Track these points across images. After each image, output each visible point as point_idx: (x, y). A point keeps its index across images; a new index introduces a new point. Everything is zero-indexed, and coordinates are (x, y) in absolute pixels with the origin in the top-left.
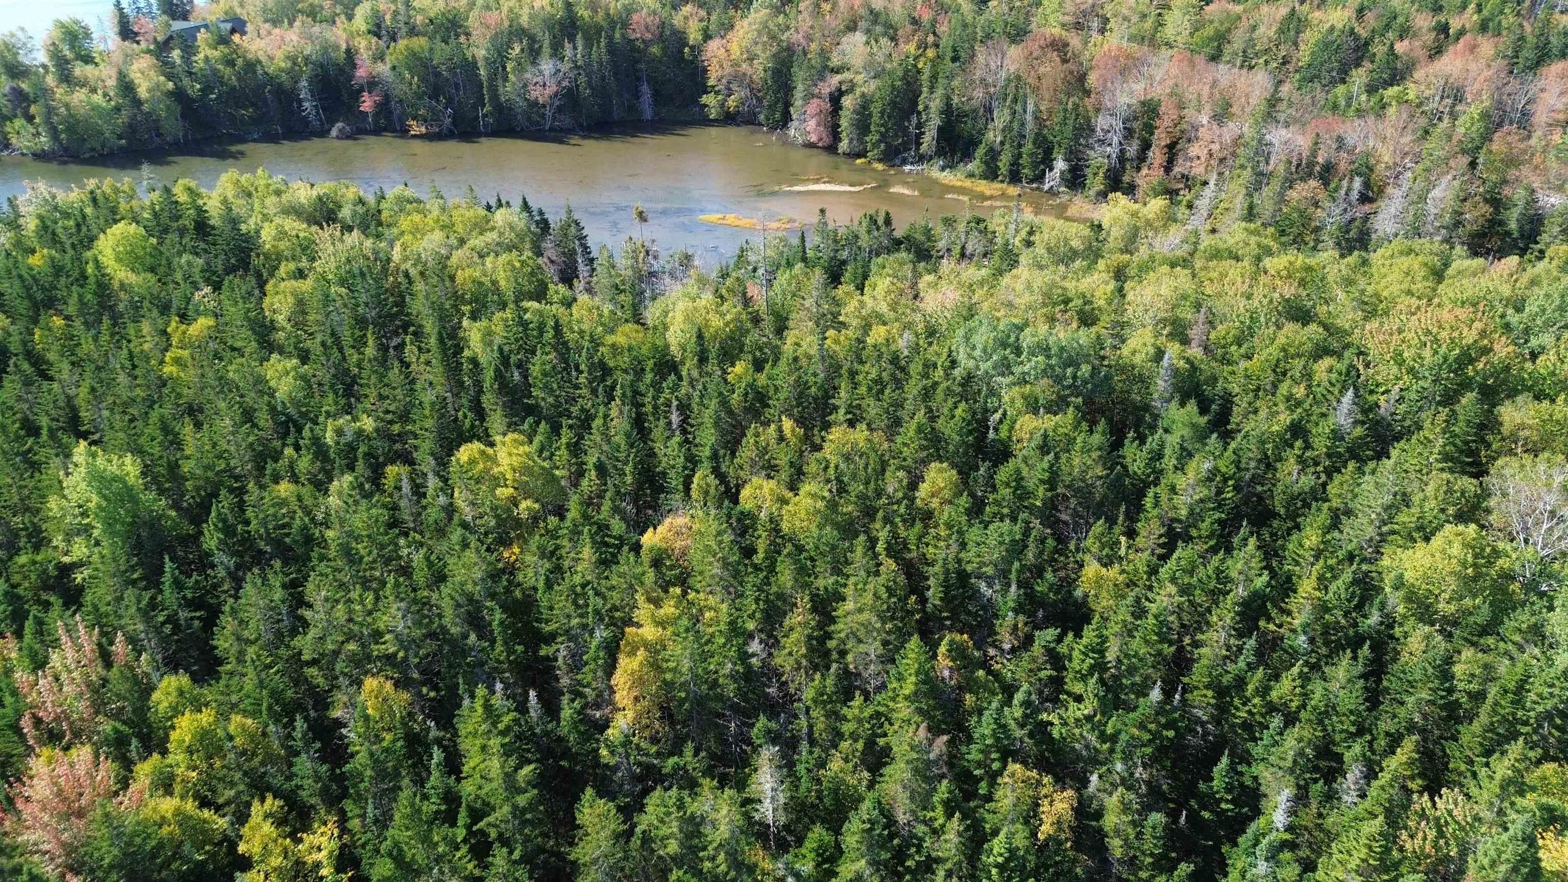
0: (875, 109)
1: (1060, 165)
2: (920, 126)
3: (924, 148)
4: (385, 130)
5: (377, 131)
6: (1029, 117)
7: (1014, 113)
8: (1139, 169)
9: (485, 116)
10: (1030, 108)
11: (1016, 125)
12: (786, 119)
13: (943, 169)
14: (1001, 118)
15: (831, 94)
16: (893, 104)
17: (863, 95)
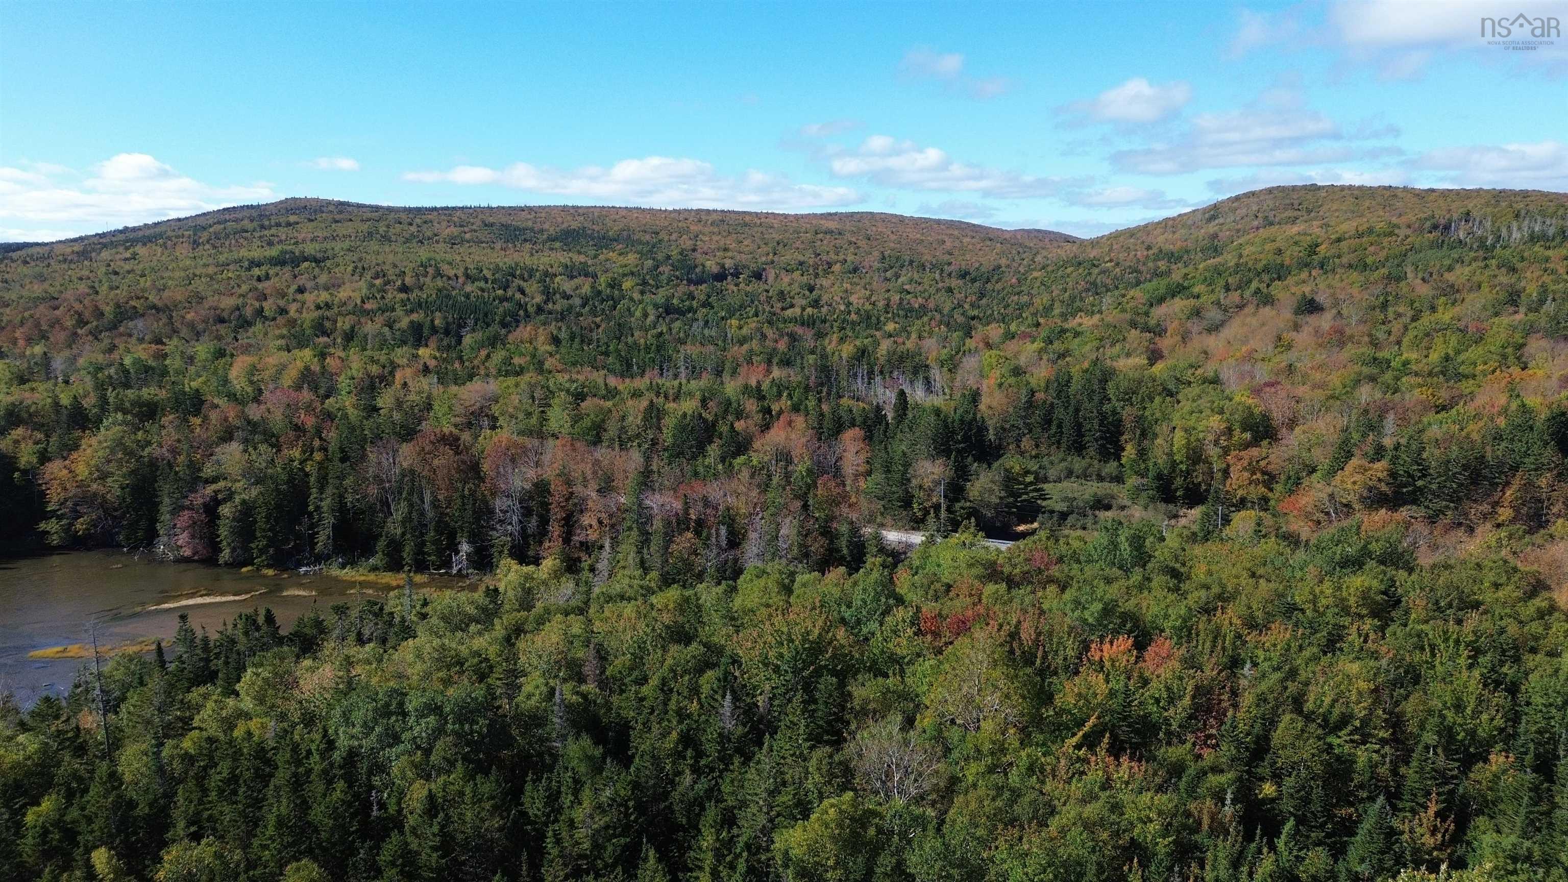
0: (260, 517)
1: (465, 548)
2: (312, 526)
3: (319, 547)
6: (427, 506)
7: (411, 505)
8: (541, 543)
10: (427, 498)
11: (414, 515)
12: (151, 536)
13: (343, 566)
14: (399, 511)
15: (205, 505)
16: (278, 506)
17: (244, 502)
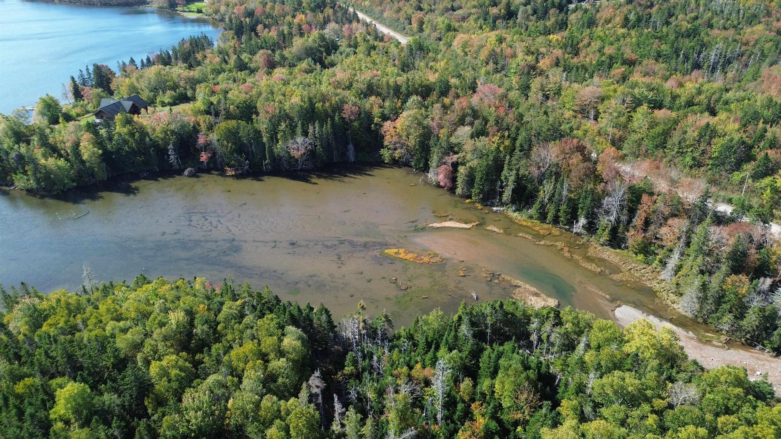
0: (478, 176)
1: (582, 221)
2: (502, 187)
3: (504, 199)
4: (213, 169)
5: (208, 171)
6: (564, 192)
7: (556, 188)
8: (628, 228)
9: (266, 165)
10: (566, 186)
11: (556, 194)
12: (426, 168)
13: (515, 211)
15: (452, 163)
16: (487, 174)
17: (470, 167)
